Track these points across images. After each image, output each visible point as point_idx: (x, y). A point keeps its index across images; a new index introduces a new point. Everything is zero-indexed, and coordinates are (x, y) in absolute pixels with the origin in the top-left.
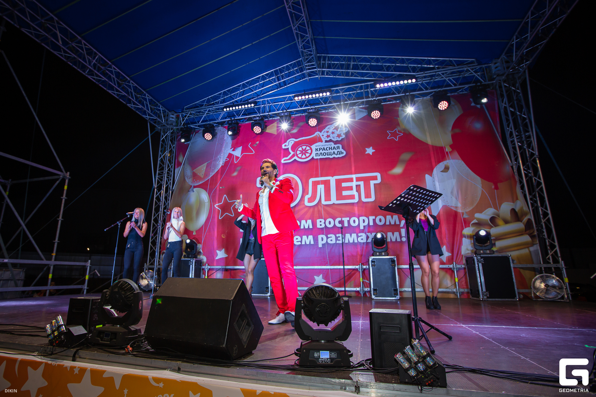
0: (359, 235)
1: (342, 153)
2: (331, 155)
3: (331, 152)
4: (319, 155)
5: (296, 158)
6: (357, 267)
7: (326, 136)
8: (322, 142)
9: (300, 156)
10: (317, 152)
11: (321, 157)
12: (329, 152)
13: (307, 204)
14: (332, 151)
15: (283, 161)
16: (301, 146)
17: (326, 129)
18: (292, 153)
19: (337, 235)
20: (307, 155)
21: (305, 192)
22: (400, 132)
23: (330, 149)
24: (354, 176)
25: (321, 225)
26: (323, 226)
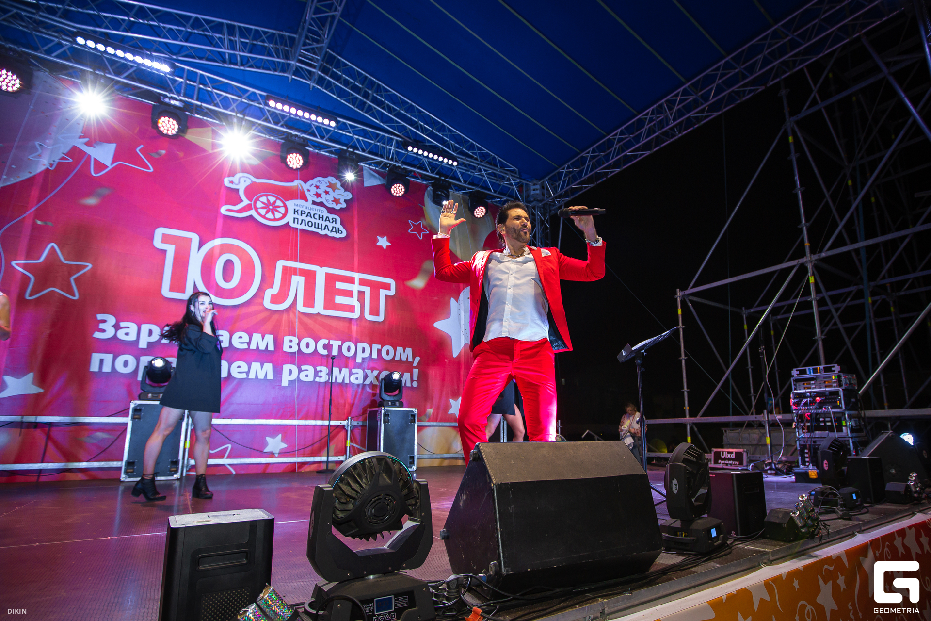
0: (354, 371)
1: (340, 232)
2: (321, 228)
3: (321, 224)
4: (300, 222)
5: (252, 212)
6: (344, 423)
7: (315, 193)
8: (306, 200)
9: (263, 212)
10: (296, 216)
11: (303, 227)
12: (318, 224)
13: (267, 303)
14: (324, 223)
15: (223, 210)
16: (267, 196)
17: (315, 181)
18: (246, 202)
19: (318, 368)
20: (278, 215)
21: (267, 281)
22: (426, 229)
23: (321, 219)
24: (357, 276)
25: (291, 347)
26: (295, 349)
